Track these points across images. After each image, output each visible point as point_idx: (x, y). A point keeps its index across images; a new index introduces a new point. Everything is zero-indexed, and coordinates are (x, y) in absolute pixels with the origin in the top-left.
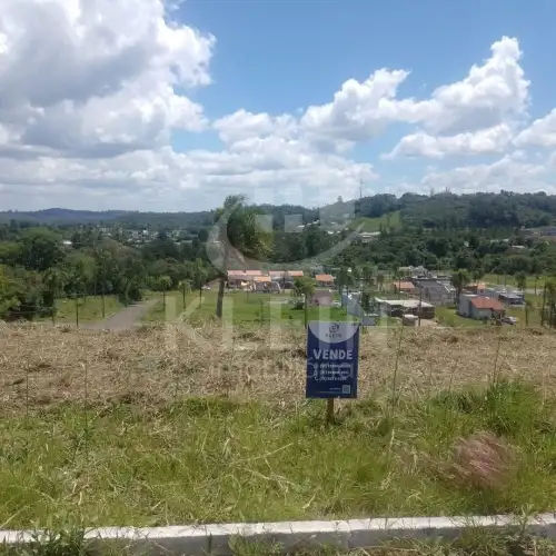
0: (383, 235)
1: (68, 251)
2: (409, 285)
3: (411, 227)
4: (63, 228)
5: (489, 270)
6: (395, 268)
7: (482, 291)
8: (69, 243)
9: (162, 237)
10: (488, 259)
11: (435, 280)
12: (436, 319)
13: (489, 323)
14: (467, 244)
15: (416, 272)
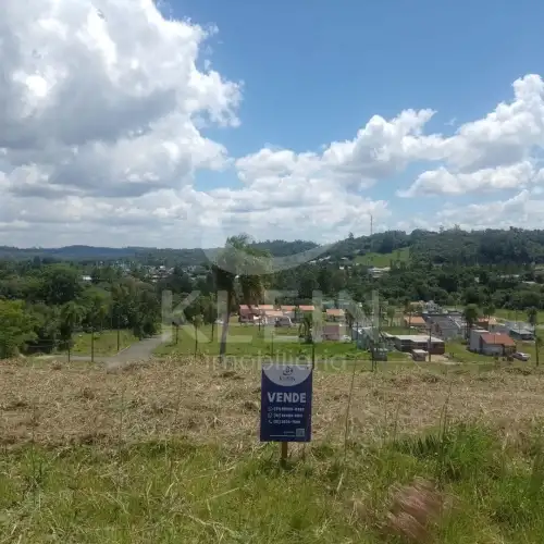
0: (394, 271)
1: (87, 286)
2: (420, 320)
3: (422, 263)
4: (85, 264)
5: (500, 305)
6: (406, 303)
7: (493, 326)
8: (88, 278)
9: (177, 272)
10: (499, 295)
11: (445, 315)
12: (447, 354)
13: (500, 359)
14: (477, 280)
15: (427, 307)
